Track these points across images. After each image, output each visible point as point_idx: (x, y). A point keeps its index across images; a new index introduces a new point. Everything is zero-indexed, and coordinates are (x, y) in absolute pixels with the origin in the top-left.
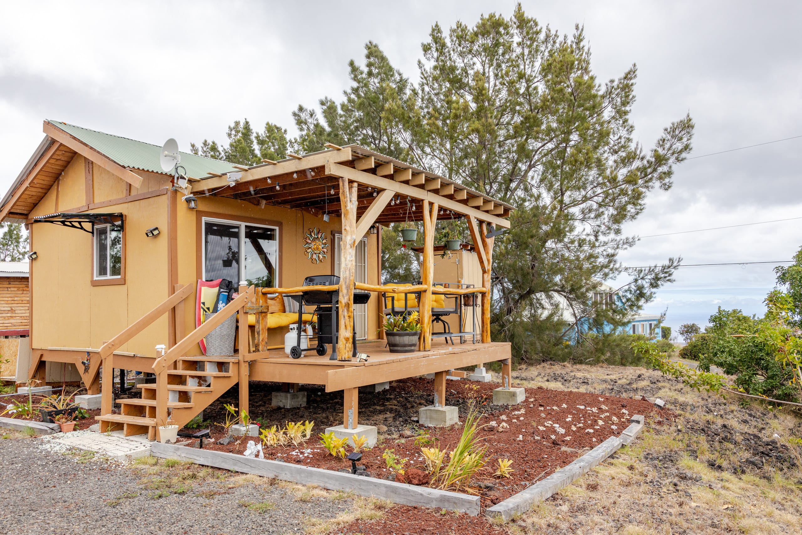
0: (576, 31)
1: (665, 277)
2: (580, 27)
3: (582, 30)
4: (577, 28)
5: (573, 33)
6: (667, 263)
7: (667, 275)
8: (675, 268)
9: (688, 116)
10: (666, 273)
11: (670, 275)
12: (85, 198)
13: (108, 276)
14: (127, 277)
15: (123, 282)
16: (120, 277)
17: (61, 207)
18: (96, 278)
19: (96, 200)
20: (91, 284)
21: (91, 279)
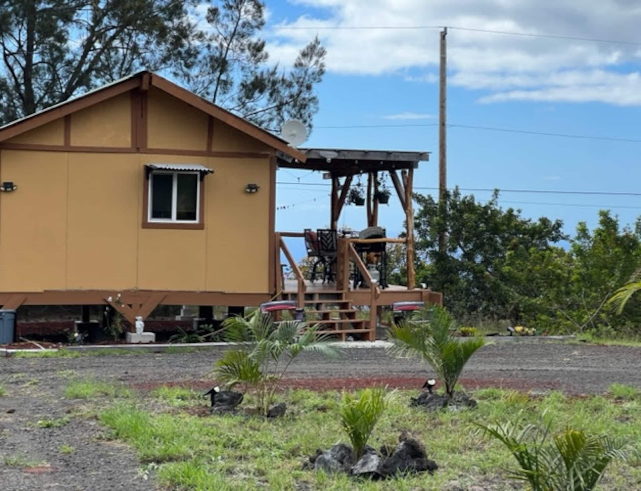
12: (129, 139)
13: (174, 220)
14: (205, 223)
15: (200, 227)
16: (197, 222)
17: (75, 142)
18: (151, 220)
19: (151, 145)
20: (140, 226)
21: (140, 222)
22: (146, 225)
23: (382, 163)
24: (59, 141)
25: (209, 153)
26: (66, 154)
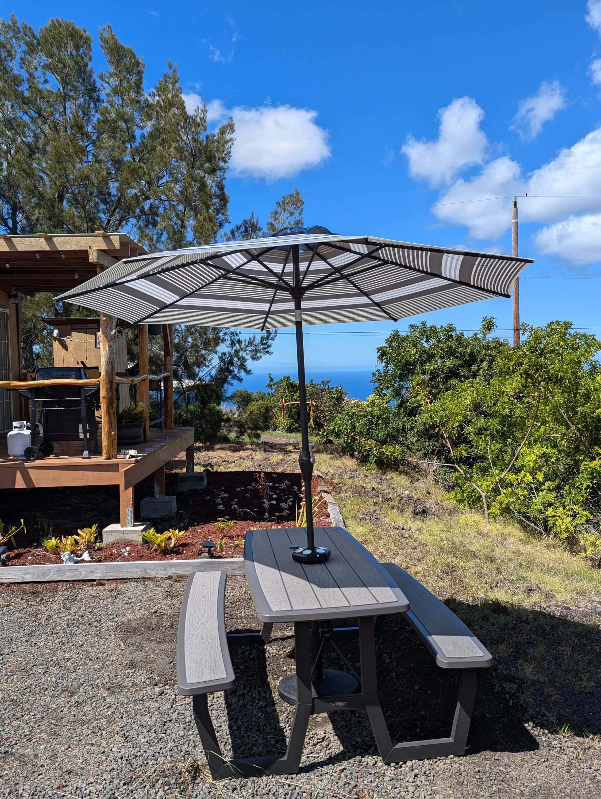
1: (264, 349)
6: (265, 335)
7: (266, 346)
8: (272, 339)
9: (296, 189)
10: (264, 344)
11: (269, 347)
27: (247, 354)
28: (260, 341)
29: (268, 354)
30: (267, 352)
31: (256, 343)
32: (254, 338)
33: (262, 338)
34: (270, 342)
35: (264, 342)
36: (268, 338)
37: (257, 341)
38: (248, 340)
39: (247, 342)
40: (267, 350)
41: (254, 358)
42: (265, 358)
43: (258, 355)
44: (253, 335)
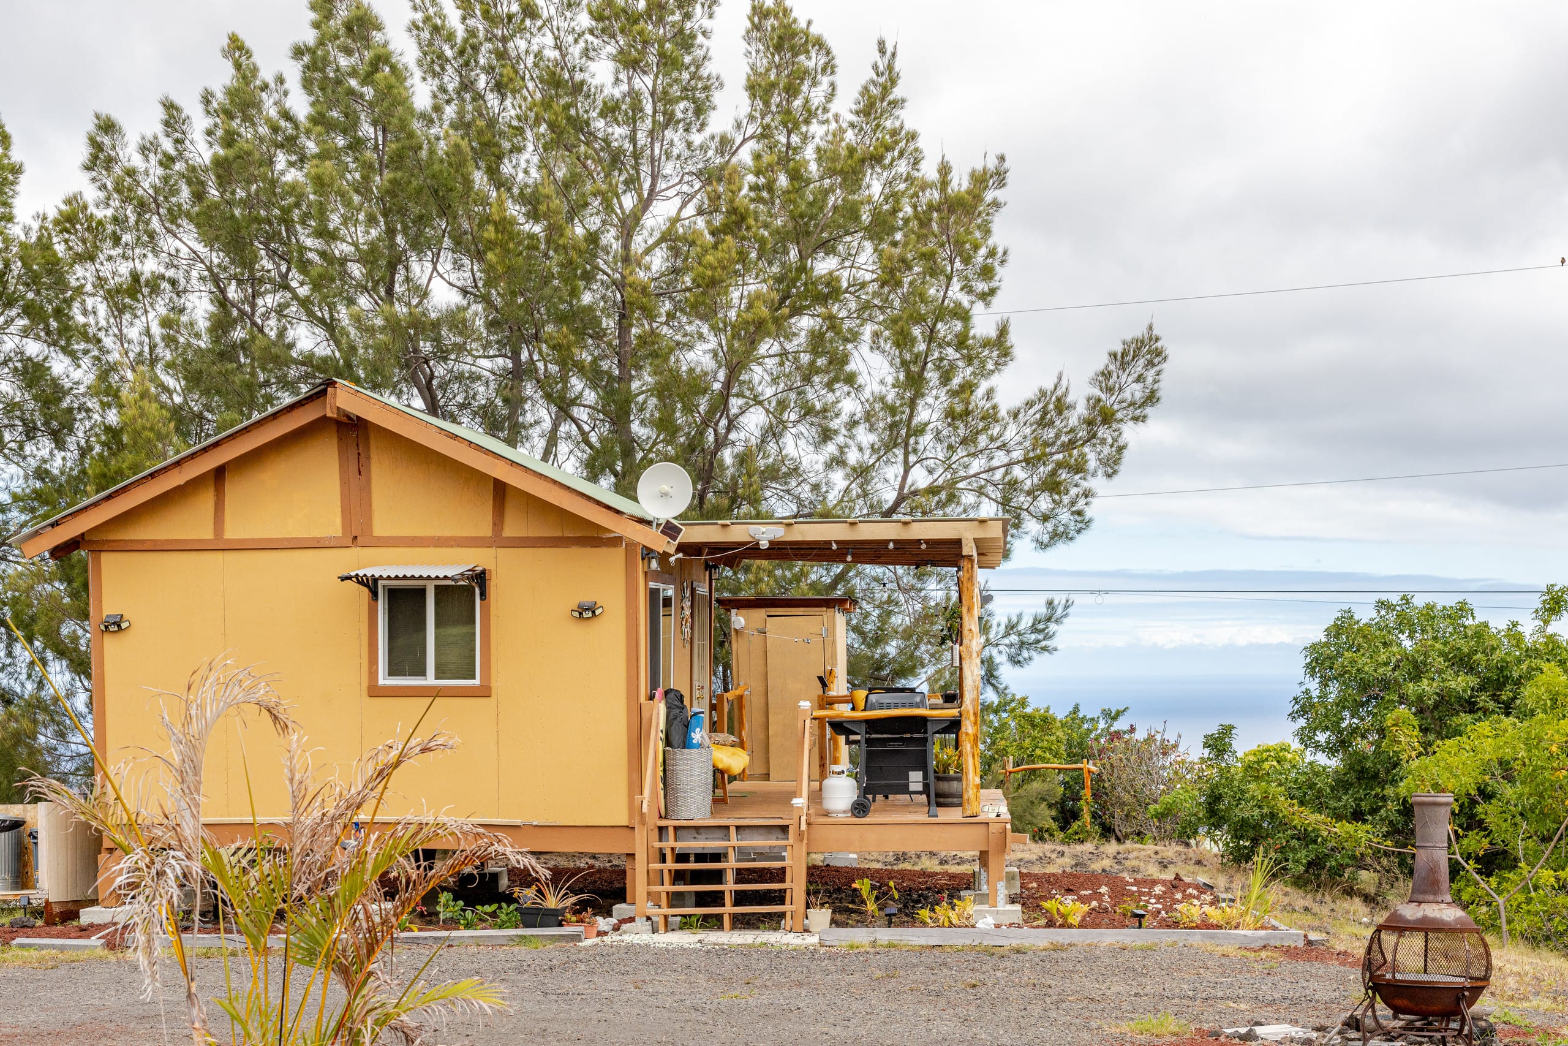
0: (878, 54)
1: (1038, 641)
2: (889, 50)
3: (893, 55)
4: (882, 51)
5: (872, 61)
6: (1043, 611)
7: (1041, 637)
8: (1057, 621)
9: (1150, 328)
10: (1039, 631)
11: (1047, 637)
12: (338, 520)
13: (430, 679)
14: (493, 685)
15: (484, 692)
16: (477, 682)
17: (233, 531)
18: (383, 680)
19: (380, 529)
20: (365, 692)
21: (365, 683)
22: (375, 691)
23: (891, 546)
24: (206, 532)
25: (497, 541)
26: (219, 556)
27: (1000, 652)
28: (1030, 624)
29: (1046, 653)
30: (1044, 649)
31: (1022, 627)
32: (1020, 616)
33: (1035, 619)
34: (1053, 627)
35: (1041, 626)
36: (1049, 620)
37: (1026, 623)
38: (1004, 621)
39: (1003, 627)
40: (1043, 644)
41: (1015, 661)
42: (1040, 660)
43: (1025, 654)
44: (1018, 611)
